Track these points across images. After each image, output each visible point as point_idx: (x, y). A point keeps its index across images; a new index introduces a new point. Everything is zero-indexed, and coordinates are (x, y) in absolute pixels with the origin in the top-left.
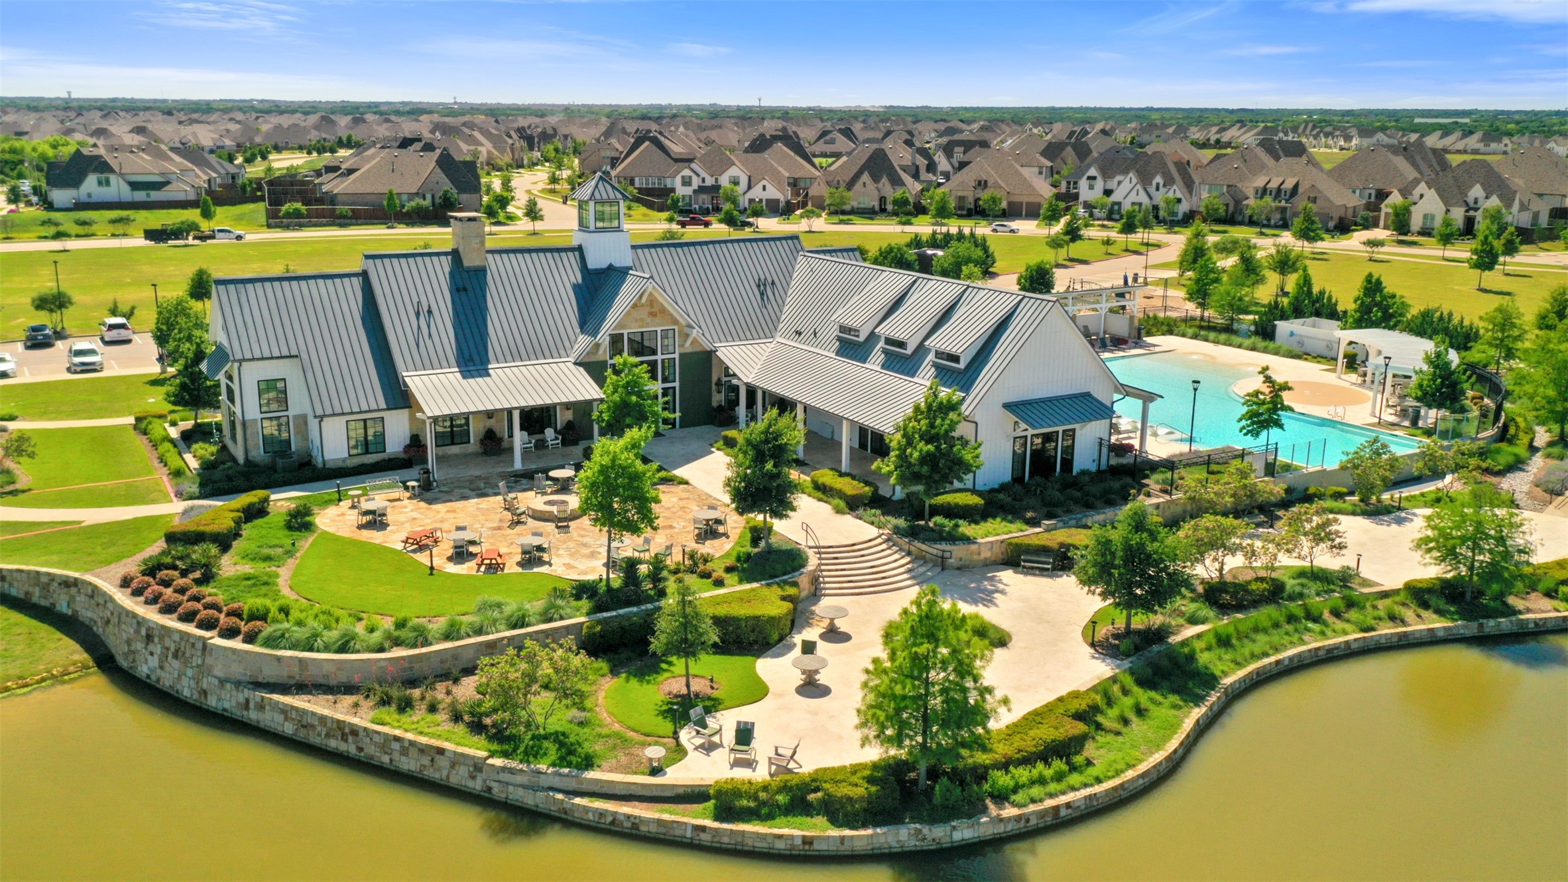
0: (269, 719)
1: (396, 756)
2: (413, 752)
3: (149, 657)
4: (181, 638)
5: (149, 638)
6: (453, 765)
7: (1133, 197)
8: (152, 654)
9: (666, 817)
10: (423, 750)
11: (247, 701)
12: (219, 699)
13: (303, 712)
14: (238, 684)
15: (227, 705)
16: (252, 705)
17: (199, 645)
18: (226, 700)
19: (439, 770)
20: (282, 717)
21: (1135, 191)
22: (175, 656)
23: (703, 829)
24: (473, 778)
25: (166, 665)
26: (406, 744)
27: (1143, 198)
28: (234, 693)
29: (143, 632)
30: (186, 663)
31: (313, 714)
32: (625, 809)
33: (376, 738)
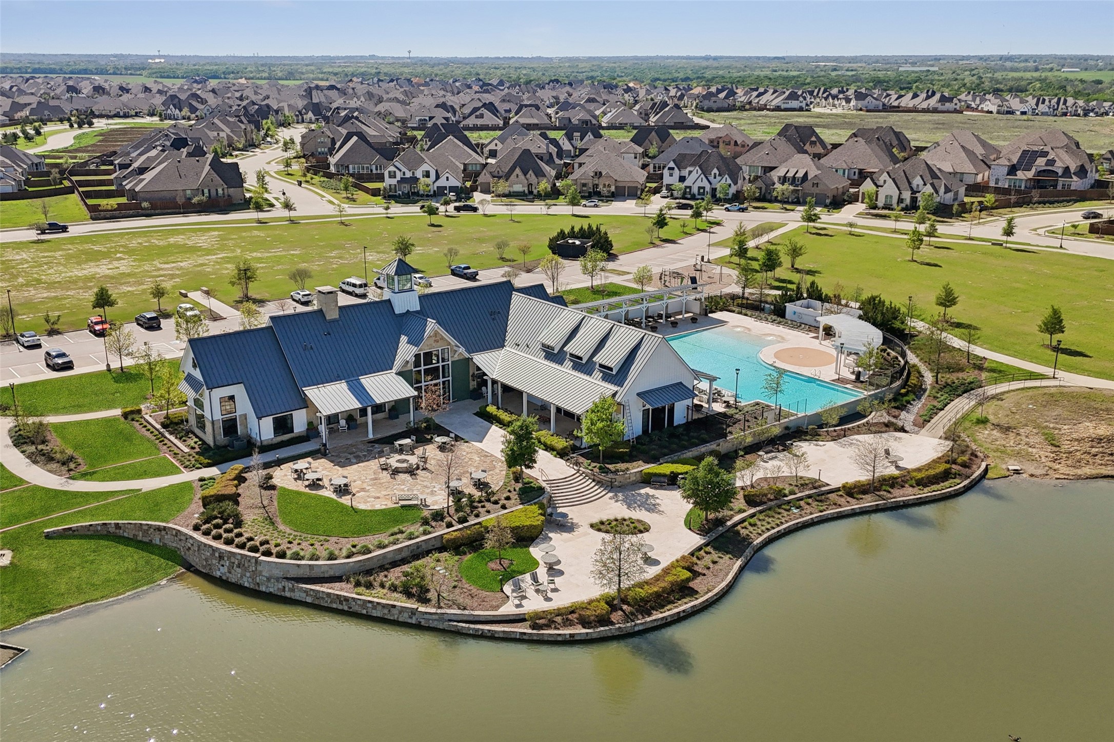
0: (297, 595)
1: (370, 610)
2: (379, 608)
3: (221, 568)
4: (242, 558)
5: (221, 557)
6: (400, 613)
7: (699, 183)
8: (223, 566)
9: (506, 629)
10: (384, 606)
11: (284, 587)
12: (267, 587)
13: (318, 591)
14: (277, 579)
15: (271, 590)
16: (287, 589)
17: (254, 561)
18: (273, 588)
19: (393, 615)
20: (305, 594)
21: (700, 178)
22: (239, 566)
23: (525, 634)
24: (411, 618)
25: (233, 571)
26: (375, 604)
27: (705, 184)
28: (276, 584)
29: (217, 555)
30: (246, 570)
31: (323, 592)
32: (487, 627)
33: (359, 602)
